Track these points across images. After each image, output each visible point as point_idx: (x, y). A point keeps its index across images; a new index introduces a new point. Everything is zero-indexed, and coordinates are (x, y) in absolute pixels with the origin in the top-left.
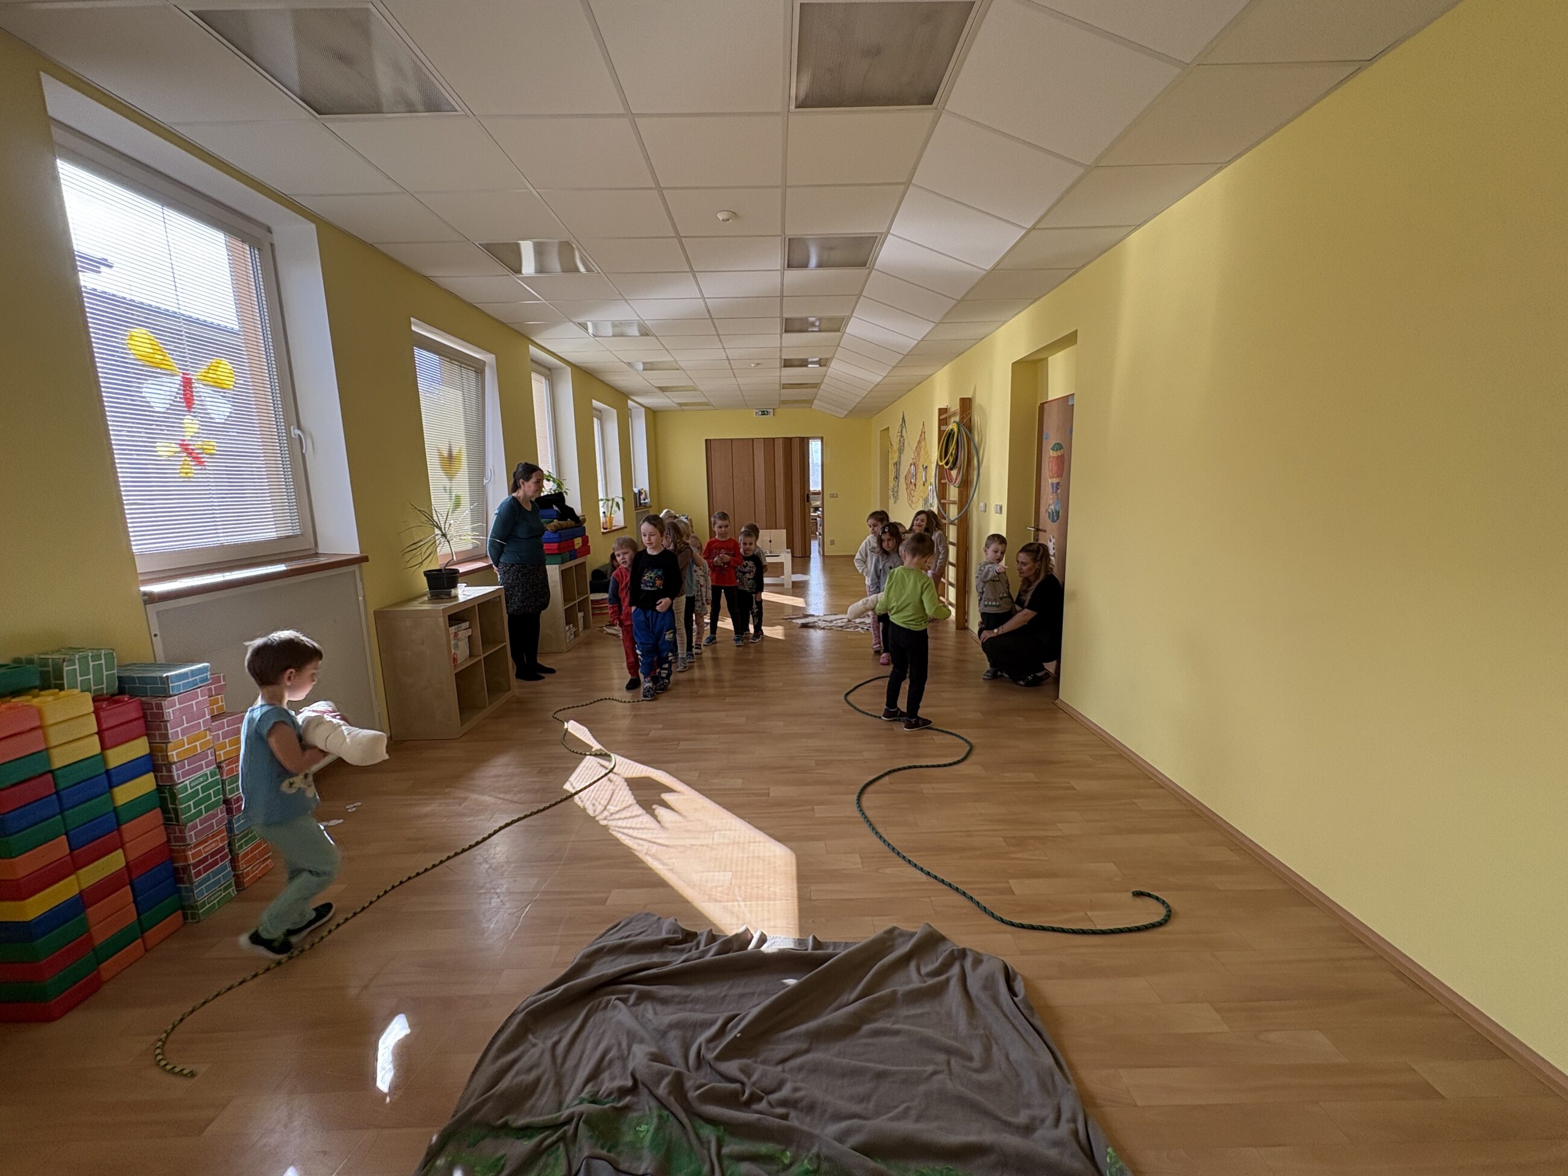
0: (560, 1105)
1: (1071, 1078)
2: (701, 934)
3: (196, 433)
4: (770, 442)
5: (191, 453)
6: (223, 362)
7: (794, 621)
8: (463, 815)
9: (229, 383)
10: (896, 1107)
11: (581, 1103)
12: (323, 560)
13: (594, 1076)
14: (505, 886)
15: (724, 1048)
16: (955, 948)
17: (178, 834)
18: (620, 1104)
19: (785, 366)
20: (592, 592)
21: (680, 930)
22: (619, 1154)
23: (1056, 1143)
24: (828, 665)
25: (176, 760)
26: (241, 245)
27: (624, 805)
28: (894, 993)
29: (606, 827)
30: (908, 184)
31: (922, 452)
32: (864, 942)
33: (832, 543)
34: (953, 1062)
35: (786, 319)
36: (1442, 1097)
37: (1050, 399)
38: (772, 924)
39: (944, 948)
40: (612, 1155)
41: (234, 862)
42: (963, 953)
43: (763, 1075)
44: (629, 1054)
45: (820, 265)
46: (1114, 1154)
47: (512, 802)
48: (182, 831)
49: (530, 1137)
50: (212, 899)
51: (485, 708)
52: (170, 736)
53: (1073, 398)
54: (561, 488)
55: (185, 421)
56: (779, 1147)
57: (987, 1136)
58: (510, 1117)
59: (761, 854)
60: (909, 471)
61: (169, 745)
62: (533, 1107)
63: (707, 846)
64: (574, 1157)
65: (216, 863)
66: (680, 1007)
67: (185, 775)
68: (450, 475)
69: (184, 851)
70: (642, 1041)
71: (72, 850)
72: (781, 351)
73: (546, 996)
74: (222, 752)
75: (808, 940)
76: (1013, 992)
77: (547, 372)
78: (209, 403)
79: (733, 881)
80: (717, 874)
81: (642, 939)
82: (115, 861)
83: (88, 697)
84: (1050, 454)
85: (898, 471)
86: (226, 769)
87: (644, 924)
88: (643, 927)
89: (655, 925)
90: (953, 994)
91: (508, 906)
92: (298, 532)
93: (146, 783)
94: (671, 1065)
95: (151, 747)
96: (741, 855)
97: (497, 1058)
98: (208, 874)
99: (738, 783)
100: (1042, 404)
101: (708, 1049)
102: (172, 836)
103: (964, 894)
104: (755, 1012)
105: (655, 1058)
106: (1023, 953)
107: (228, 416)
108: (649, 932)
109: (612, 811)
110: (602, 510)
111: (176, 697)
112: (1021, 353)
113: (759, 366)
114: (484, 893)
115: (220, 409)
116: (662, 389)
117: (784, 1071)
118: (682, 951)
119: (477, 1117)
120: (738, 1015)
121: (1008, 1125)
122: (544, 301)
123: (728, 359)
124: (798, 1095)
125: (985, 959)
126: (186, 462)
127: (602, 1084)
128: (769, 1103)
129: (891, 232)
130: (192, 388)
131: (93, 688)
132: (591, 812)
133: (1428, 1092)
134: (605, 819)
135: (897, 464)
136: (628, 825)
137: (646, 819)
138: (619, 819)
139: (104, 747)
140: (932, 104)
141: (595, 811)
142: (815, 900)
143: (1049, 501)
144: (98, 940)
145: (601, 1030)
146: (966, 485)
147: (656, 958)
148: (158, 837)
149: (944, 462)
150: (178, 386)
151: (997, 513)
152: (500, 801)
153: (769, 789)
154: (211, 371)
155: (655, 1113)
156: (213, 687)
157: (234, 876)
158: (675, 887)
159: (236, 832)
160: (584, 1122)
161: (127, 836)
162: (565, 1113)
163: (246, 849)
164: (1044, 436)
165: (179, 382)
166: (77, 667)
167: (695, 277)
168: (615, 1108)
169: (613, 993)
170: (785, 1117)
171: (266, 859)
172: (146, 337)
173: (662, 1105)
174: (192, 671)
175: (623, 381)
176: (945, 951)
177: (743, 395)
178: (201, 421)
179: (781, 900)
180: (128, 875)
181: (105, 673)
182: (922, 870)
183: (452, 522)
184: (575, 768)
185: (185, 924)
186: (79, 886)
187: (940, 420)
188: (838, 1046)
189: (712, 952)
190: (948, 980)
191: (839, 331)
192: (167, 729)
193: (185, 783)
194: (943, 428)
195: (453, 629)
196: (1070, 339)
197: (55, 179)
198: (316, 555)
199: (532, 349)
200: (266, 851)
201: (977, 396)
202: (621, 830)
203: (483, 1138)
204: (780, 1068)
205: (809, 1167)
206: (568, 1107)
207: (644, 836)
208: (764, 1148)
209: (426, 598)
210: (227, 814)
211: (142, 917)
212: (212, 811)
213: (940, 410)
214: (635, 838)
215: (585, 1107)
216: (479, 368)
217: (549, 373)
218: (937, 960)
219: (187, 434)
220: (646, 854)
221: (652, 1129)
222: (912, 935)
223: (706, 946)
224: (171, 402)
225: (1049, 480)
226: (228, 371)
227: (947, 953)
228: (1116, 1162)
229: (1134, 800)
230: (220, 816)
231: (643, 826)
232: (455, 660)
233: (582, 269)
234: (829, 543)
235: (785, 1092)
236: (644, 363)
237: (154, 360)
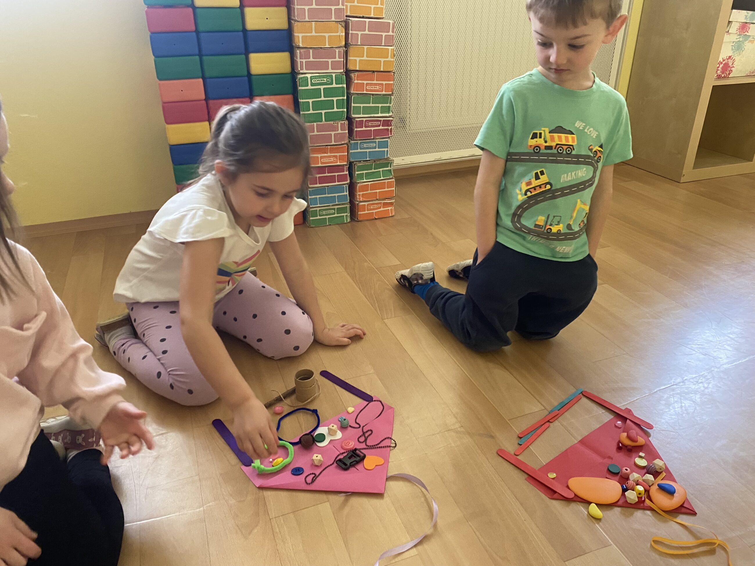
25: (301, 45)
41: (352, 188)
67: (310, 66)
71: (207, 97)
74: (357, 59)
86: (355, 80)
98: (324, 187)
139: (243, 3)
163: (366, 181)
171: (385, 205)
193: (307, 75)
200: (389, 195)
212: (332, 122)
230: (341, 131)
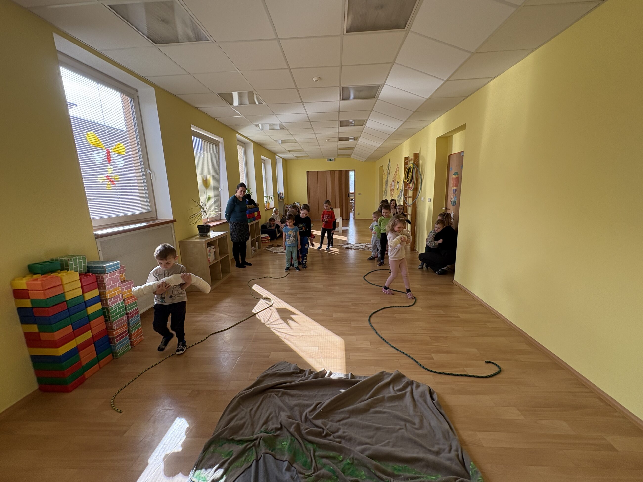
0: (253, 433)
1: (456, 434)
2: (307, 371)
3: (112, 172)
4: (333, 172)
5: (110, 180)
6: (121, 144)
7: (343, 246)
8: (213, 321)
9: (124, 152)
10: (384, 441)
11: (261, 432)
12: (159, 221)
13: (266, 423)
14: (230, 349)
15: (316, 414)
16: (409, 380)
17: (110, 326)
18: (276, 434)
19: (340, 141)
20: (262, 234)
21: (298, 369)
22: (276, 452)
23: (449, 459)
24: (357, 265)
25: (109, 298)
26: (126, 97)
27: (276, 319)
28: (384, 397)
29: (269, 328)
30: (394, 62)
31: (397, 176)
32: (371, 376)
33: (359, 214)
34: (408, 425)
35: (341, 121)
36: (617, 451)
37: (453, 153)
38: (335, 367)
39: (403, 380)
40: (273, 453)
41: (130, 337)
42: (412, 383)
43: (331, 426)
44: (279, 415)
45: (354, 98)
46: (473, 465)
47: (232, 317)
48: (111, 324)
49: (242, 444)
50: (122, 350)
51: (221, 279)
52: (106, 289)
53: (463, 153)
54: (249, 192)
55: (108, 168)
56: (338, 454)
57: (421, 455)
58: (234, 437)
59: (331, 340)
60: (391, 184)
61: (106, 292)
62: (242, 433)
63: (309, 336)
64: (259, 452)
65: (123, 337)
66: (299, 398)
67: (112, 303)
68: (207, 188)
69: (112, 332)
70: (284, 410)
71: (74, 330)
72: (338, 134)
73: (247, 392)
74: (125, 295)
75: (349, 375)
76: (432, 399)
77: (243, 145)
78: (116, 160)
79: (319, 350)
80: (313, 347)
81: (283, 371)
82: (88, 335)
83: (78, 273)
84: (452, 177)
85: (387, 184)
86: (126, 301)
87: (284, 366)
88: (284, 367)
89: (288, 366)
90: (408, 399)
91: (231, 356)
92: (150, 210)
93: (98, 306)
94: (295, 420)
95: (99, 292)
96: (322, 340)
97: (229, 414)
98: (121, 341)
99: (320, 311)
100: (450, 155)
101: (309, 415)
102: (108, 326)
103: (412, 358)
104: (328, 401)
105: (289, 417)
106: (437, 383)
107: (123, 165)
108: (286, 369)
109: (271, 321)
110: (265, 201)
111: (108, 274)
112: (441, 133)
113: (329, 141)
114: (222, 352)
115: (120, 163)
116: (289, 151)
117: (339, 425)
118: (299, 377)
119: (222, 435)
120: (321, 403)
121: (430, 451)
122: (242, 116)
123: (316, 138)
124: (345, 434)
125: (421, 385)
126: (109, 184)
127: (269, 425)
128: (334, 437)
129: (386, 83)
130: (110, 154)
131: (79, 270)
132: (263, 321)
133: (611, 448)
134: (268, 324)
135: (386, 181)
136: (278, 327)
137: (285, 325)
138: (274, 324)
139: (83, 293)
140: (404, 28)
141: (264, 321)
142: (352, 359)
143: (452, 197)
144: (84, 363)
145: (268, 406)
146: (416, 190)
147: (289, 379)
148: (103, 327)
149: (407, 180)
150: (105, 154)
151: (429, 202)
152: (227, 316)
153: (333, 314)
154: (117, 148)
155: (289, 438)
156: (121, 270)
157: (130, 342)
158: (297, 352)
159: (131, 325)
160: (263, 440)
161: (92, 326)
162: (255, 436)
163: (134, 332)
164: (450, 169)
165: (105, 152)
166: (73, 262)
167: (303, 104)
168: (274, 435)
169: (272, 392)
170: (340, 442)
171: (141, 336)
172: (93, 135)
173: (292, 435)
174: (113, 264)
175: (273, 148)
176: (405, 381)
177: (322, 153)
178: (114, 168)
179: (338, 358)
180: (93, 340)
181: (83, 265)
182: (395, 348)
183: (207, 206)
184: (256, 304)
185: (113, 359)
186: (77, 343)
187: (405, 162)
188: (361, 417)
189: (311, 378)
190: (405, 393)
191: (362, 125)
192: (105, 286)
193: (112, 306)
194: (406, 166)
195: (208, 249)
196: (462, 128)
197: (59, 74)
198: (157, 219)
199: (238, 136)
200: (141, 333)
201: (421, 152)
202: (275, 329)
203: (224, 444)
204: (338, 424)
205: (349, 462)
206: (256, 434)
207: (284, 332)
208: (331, 454)
209: (198, 236)
210: (127, 318)
211: (99, 356)
212: (122, 317)
213: (405, 158)
214: (281, 332)
215: (263, 434)
216: (217, 144)
217: (244, 145)
218: (401, 385)
219: (109, 172)
220: (285, 338)
221: (288, 444)
222: (391, 374)
223: (308, 375)
224: (103, 160)
225: (452, 188)
226: (123, 148)
227: (405, 382)
228: (474, 468)
229: (486, 323)
230: (125, 319)
231: (283, 328)
232: (209, 260)
233: (257, 103)
234: (357, 214)
235: (340, 433)
236: (282, 140)
237: (96, 144)
